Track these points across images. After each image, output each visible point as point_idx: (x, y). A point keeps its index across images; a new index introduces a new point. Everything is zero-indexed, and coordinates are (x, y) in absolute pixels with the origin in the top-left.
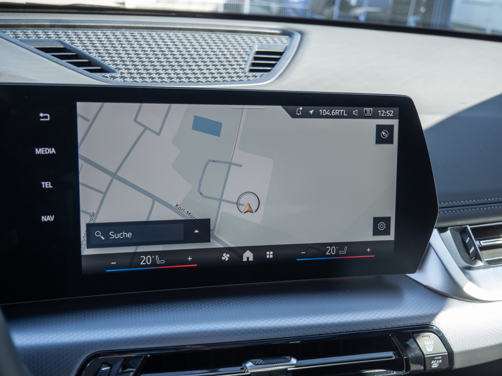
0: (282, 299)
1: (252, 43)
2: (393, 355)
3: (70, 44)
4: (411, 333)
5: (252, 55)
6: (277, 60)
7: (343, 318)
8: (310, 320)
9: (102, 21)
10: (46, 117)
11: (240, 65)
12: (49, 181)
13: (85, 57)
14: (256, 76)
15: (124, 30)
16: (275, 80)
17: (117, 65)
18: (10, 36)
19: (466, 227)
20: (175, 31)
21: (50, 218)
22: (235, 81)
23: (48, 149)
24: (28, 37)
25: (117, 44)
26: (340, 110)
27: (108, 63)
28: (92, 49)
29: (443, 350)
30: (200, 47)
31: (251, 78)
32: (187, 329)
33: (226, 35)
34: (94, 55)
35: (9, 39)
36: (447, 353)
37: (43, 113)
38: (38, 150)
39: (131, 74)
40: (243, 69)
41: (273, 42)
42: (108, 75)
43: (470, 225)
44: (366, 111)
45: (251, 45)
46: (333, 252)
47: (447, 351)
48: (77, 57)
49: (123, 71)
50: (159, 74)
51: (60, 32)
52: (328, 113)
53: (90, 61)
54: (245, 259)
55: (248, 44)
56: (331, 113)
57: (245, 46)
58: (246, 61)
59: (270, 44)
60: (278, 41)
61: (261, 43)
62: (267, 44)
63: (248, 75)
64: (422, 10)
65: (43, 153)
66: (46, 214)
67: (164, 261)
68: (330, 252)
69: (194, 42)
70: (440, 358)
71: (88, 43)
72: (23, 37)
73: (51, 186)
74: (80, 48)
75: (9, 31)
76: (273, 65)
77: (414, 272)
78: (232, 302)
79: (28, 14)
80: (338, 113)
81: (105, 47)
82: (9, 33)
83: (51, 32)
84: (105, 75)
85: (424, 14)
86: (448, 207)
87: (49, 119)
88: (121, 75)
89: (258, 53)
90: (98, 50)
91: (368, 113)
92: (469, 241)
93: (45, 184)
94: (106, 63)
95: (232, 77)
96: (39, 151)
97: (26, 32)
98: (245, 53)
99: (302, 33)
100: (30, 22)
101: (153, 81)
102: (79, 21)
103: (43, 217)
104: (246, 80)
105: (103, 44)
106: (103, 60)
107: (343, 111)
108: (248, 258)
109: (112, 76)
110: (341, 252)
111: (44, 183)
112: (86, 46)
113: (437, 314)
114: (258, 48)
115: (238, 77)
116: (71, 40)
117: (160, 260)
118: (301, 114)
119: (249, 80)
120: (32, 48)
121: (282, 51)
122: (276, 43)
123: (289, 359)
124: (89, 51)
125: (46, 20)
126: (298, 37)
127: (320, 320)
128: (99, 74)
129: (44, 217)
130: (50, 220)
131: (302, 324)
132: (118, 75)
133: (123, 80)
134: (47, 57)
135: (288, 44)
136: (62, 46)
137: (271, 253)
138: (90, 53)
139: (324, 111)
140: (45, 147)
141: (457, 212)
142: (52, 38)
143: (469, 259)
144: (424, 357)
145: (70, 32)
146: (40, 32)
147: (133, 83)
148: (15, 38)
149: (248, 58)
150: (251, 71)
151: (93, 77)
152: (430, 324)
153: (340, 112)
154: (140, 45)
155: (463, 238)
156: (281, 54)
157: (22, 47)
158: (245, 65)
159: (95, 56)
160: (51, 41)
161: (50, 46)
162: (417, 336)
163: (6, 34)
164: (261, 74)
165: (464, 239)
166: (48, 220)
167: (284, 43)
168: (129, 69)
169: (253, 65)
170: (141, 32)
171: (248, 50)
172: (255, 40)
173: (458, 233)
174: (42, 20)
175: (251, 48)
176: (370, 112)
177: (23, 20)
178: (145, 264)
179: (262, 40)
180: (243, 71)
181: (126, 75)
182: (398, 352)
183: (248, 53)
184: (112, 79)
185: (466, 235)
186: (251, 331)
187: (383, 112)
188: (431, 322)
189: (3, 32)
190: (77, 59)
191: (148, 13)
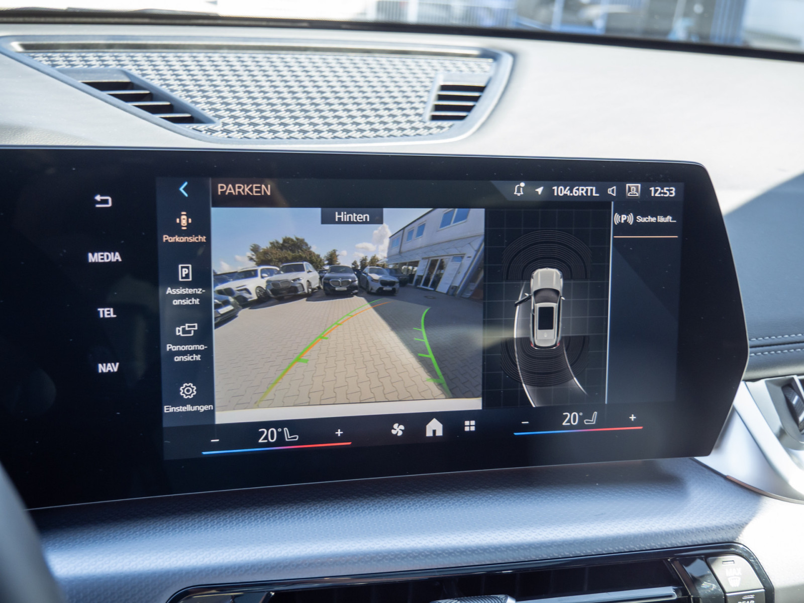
0: (491, 498)
1: (434, 72)
2: (674, 593)
3: (140, 77)
4: (703, 556)
5: (435, 92)
6: (476, 99)
7: (591, 532)
8: (536, 535)
9: (189, 38)
10: (106, 202)
11: (416, 109)
12: (110, 307)
13: (163, 97)
14: (441, 128)
15: (226, 51)
16: (474, 133)
17: (216, 110)
18: (42, 64)
19: (793, 379)
20: (308, 53)
21: (113, 367)
22: (407, 136)
23: (108, 254)
24: (73, 65)
25: (215, 75)
26: (587, 188)
27: (202, 107)
28: (175, 85)
29: (756, 584)
30: (349, 79)
31: (434, 131)
32: (336, 550)
33: (391, 59)
34: (179, 95)
35: (42, 69)
36: (763, 590)
37: (102, 195)
38: (93, 255)
39: (240, 125)
40: (420, 115)
41: (468, 70)
42: (201, 127)
43: (798, 375)
44: (629, 188)
45: (432, 75)
46: (574, 422)
47: (764, 586)
48: (150, 97)
49: (226, 120)
50: (285, 125)
51: (124, 56)
52: (567, 192)
53: (173, 103)
54: (429, 433)
55: (427, 74)
56: (571, 192)
57: (423, 77)
58: (424, 102)
59: (463, 73)
60: (475, 68)
61: (449, 71)
62: (458, 73)
63: (430, 126)
64: (698, 9)
65: (100, 261)
66: (106, 361)
67: (297, 436)
68: (569, 421)
69: (341, 72)
70: (752, 597)
71: (168, 75)
72: (63, 65)
73: (114, 314)
74: (156, 83)
75: (41, 54)
76: (469, 109)
77: (707, 453)
78: (408, 504)
79: (71, 26)
80: (584, 192)
81: (196, 80)
82: (41, 58)
83: (108, 56)
84: (197, 127)
85: (701, 16)
86: (762, 346)
87: (110, 205)
88: (223, 127)
89: (444, 88)
90: (184, 85)
91: (633, 191)
92: (798, 401)
93: (103, 311)
94: (199, 107)
95: (403, 129)
96: (95, 258)
97: (68, 57)
98: (423, 89)
99: (514, 55)
100: (74, 40)
101: (276, 137)
102: (153, 37)
103: (100, 365)
104: (425, 134)
105: (193, 75)
106: (193, 102)
107: (592, 188)
108: (434, 432)
109: (209, 129)
110: (587, 422)
111: (103, 309)
112: (165, 80)
113: (747, 524)
114: (445, 81)
115: (413, 128)
116: (142, 70)
117: (290, 436)
118: (522, 193)
119: (431, 134)
120: (79, 82)
121: (482, 85)
122: (473, 71)
123: (504, 599)
124: (171, 87)
125: (101, 37)
126: (507, 60)
127: (552, 534)
128: (187, 126)
129: (103, 366)
130: (112, 371)
131: (524, 541)
132: (219, 127)
133: (227, 136)
134: (103, 97)
135: (491, 73)
136: (126, 80)
137: (473, 423)
138: (172, 91)
139: (561, 189)
140: (104, 251)
141: (778, 353)
142: (110, 67)
143: (798, 431)
144: (725, 596)
145: (139, 56)
146: (91, 56)
147: (241, 140)
148: (50, 66)
149: (429, 97)
150: (434, 118)
151: (179, 131)
152: (735, 541)
153: (587, 189)
154: (253, 76)
155: (787, 396)
156: (481, 89)
157: (62, 81)
158: (424, 108)
159: (181, 96)
160: (109, 71)
161: (108, 79)
162: (714, 561)
163: (36, 60)
164: (450, 123)
165: (789, 398)
166: (109, 371)
167: (485, 72)
168: (235, 117)
169: (438, 108)
170: (253, 55)
171: (427, 84)
172: (438, 66)
173: (779, 389)
174: (94, 37)
175: (432, 80)
176: (637, 191)
177: (63, 36)
178: (266, 441)
179: (450, 67)
180: (420, 118)
181: (231, 127)
182: (681, 587)
183: (428, 89)
184: (209, 133)
185: (793, 391)
186: (452, 551)
187: (658, 190)
188: (737, 537)
189: (31, 58)
190: (152, 100)
191: (264, 23)
